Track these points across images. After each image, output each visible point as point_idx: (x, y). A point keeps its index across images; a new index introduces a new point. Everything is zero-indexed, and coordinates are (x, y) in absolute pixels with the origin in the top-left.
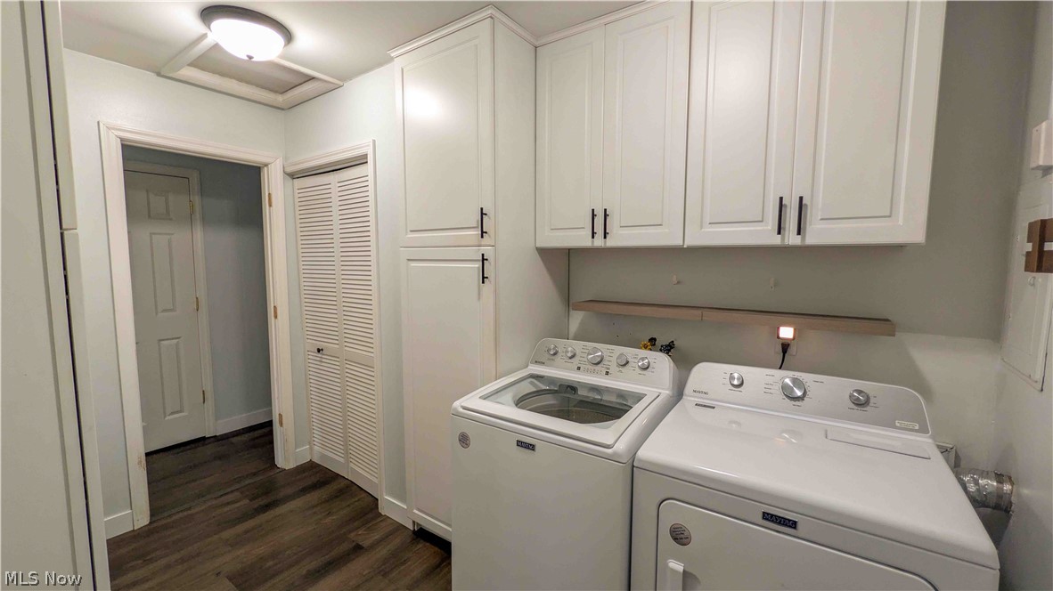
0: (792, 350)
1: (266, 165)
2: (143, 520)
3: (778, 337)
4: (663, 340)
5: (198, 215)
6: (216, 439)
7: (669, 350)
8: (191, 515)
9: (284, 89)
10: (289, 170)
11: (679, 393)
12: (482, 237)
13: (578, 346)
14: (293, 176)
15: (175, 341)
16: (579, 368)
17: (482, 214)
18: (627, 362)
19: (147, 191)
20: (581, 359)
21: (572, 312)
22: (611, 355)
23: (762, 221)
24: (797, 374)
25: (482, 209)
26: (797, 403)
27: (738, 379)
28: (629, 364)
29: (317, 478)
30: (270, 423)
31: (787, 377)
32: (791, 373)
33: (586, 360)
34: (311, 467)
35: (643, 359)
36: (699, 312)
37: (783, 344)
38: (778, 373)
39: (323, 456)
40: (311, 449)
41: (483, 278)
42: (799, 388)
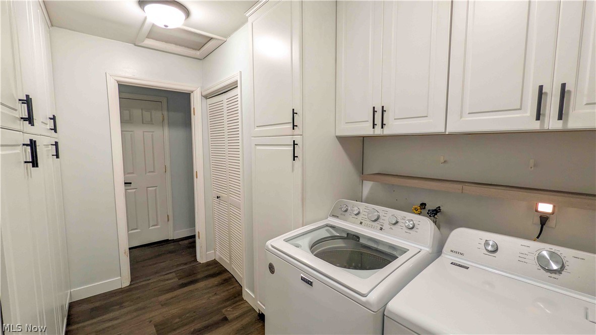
0: (551, 223)
1: (192, 92)
2: (126, 283)
3: (537, 211)
4: (431, 206)
5: (166, 121)
6: (173, 241)
7: (436, 214)
8: (148, 284)
9: (199, 47)
10: (204, 94)
11: (438, 252)
12: (293, 129)
13: (362, 206)
14: (206, 97)
15: (155, 188)
16: (361, 223)
17: (294, 113)
18: (397, 222)
19: (142, 109)
20: (364, 216)
21: (364, 182)
22: (385, 215)
23: (520, 109)
24: (555, 248)
25: (293, 110)
26: (553, 275)
27: (492, 246)
28: (399, 224)
29: (217, 270)
30: (194, 237)
31: (544, 249)
32: (548, 246)
33: (366, 217)
34: (214, 263)
35: (409, 221)
36: (460, 186)
37: (541, 217)
38: (535, 246)
39: (221, 258)
40: (215, 252)
41: (294, 157)
42: (556, 262)
